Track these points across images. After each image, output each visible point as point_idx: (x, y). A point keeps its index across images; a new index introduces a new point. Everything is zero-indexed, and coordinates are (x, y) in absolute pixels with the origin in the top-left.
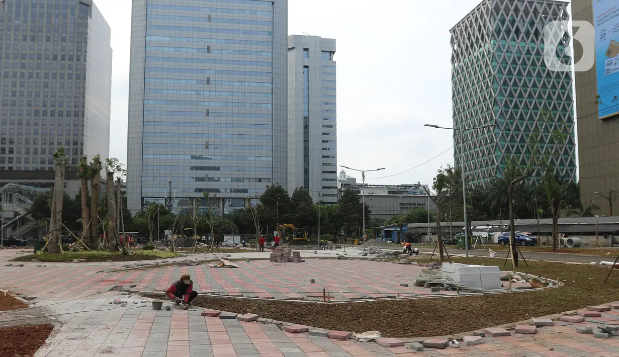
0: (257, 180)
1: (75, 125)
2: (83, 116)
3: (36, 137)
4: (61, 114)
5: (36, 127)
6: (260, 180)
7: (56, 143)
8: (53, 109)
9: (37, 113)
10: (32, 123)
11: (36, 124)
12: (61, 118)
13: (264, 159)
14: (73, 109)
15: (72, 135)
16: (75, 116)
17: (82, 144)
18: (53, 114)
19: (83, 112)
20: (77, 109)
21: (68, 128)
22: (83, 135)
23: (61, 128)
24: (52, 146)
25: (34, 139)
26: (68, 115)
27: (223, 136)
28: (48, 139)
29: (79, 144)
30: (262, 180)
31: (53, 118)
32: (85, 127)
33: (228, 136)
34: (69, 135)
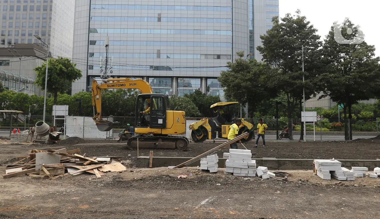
0: (216, 57)
1: (43, 18)
2: (51, 10)
3: (10, 29)
4: (32, 9)
5: (11, 21)
6: (219, 57)
7: (27, 35)
8: (26, 4)
9: (12, 9)
10: (8, 18)
11: (11, 18)
12: (32, 12)
13: (224, 33)
14: (42, 4)
15: (40, 26)
16: (44, 10)
17: (49, 35)
18: (25, 9)
19: (51, 6)
20: (45, 4)
21: (38, 20)
22: (50, 27)
23: (31, 21)
24: (23, 37)
25: (9, 31)
26: (38, 10)
27: (177, 7)
28: (20, 32)
29: (47, 35)
30: (221, 57)
31: (25, 13)
32: (52, 19)
33: (183, 8)
34: (38, 27)
